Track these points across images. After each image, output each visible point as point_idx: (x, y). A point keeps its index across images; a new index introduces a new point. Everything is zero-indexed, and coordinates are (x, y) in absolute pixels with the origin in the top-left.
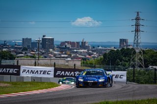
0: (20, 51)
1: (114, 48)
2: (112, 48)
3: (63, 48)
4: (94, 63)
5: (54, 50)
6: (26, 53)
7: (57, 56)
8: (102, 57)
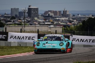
0: (9, 19)
1: (92, 16)
2: (91, 16)
3: (47, 16)
4: (74, 29)
5: (38, 18)
6: (14, 21)
7: (41, 24)
8: (81, 24)
